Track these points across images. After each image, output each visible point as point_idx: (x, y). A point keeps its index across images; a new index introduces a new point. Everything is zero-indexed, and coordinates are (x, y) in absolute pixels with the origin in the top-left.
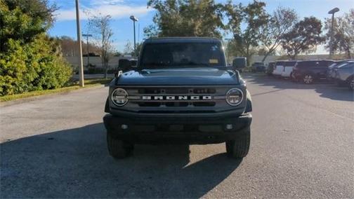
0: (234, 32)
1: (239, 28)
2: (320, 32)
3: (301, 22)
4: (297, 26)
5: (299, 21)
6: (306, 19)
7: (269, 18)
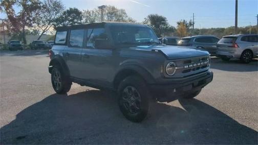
0: (8, 13)
1: (13, 10)
2: (81, 19)
3: (68, 11)
4: (65, 13)
5: (66, 10)
6: (71, 9)
7: (42, 5)
